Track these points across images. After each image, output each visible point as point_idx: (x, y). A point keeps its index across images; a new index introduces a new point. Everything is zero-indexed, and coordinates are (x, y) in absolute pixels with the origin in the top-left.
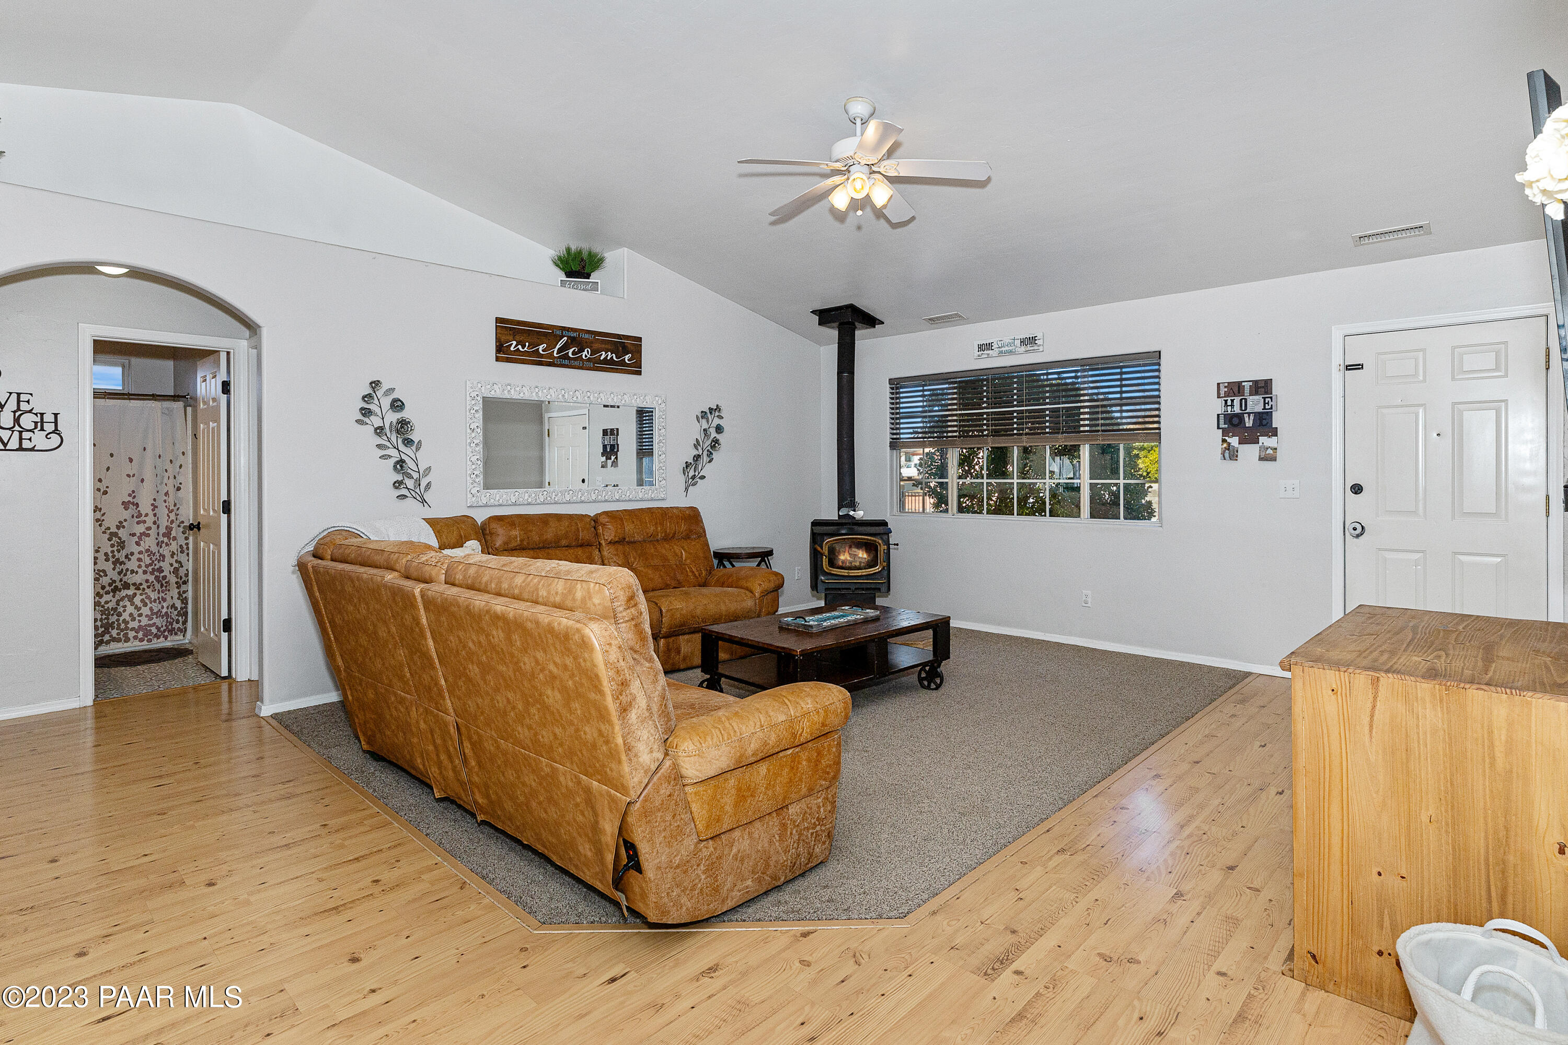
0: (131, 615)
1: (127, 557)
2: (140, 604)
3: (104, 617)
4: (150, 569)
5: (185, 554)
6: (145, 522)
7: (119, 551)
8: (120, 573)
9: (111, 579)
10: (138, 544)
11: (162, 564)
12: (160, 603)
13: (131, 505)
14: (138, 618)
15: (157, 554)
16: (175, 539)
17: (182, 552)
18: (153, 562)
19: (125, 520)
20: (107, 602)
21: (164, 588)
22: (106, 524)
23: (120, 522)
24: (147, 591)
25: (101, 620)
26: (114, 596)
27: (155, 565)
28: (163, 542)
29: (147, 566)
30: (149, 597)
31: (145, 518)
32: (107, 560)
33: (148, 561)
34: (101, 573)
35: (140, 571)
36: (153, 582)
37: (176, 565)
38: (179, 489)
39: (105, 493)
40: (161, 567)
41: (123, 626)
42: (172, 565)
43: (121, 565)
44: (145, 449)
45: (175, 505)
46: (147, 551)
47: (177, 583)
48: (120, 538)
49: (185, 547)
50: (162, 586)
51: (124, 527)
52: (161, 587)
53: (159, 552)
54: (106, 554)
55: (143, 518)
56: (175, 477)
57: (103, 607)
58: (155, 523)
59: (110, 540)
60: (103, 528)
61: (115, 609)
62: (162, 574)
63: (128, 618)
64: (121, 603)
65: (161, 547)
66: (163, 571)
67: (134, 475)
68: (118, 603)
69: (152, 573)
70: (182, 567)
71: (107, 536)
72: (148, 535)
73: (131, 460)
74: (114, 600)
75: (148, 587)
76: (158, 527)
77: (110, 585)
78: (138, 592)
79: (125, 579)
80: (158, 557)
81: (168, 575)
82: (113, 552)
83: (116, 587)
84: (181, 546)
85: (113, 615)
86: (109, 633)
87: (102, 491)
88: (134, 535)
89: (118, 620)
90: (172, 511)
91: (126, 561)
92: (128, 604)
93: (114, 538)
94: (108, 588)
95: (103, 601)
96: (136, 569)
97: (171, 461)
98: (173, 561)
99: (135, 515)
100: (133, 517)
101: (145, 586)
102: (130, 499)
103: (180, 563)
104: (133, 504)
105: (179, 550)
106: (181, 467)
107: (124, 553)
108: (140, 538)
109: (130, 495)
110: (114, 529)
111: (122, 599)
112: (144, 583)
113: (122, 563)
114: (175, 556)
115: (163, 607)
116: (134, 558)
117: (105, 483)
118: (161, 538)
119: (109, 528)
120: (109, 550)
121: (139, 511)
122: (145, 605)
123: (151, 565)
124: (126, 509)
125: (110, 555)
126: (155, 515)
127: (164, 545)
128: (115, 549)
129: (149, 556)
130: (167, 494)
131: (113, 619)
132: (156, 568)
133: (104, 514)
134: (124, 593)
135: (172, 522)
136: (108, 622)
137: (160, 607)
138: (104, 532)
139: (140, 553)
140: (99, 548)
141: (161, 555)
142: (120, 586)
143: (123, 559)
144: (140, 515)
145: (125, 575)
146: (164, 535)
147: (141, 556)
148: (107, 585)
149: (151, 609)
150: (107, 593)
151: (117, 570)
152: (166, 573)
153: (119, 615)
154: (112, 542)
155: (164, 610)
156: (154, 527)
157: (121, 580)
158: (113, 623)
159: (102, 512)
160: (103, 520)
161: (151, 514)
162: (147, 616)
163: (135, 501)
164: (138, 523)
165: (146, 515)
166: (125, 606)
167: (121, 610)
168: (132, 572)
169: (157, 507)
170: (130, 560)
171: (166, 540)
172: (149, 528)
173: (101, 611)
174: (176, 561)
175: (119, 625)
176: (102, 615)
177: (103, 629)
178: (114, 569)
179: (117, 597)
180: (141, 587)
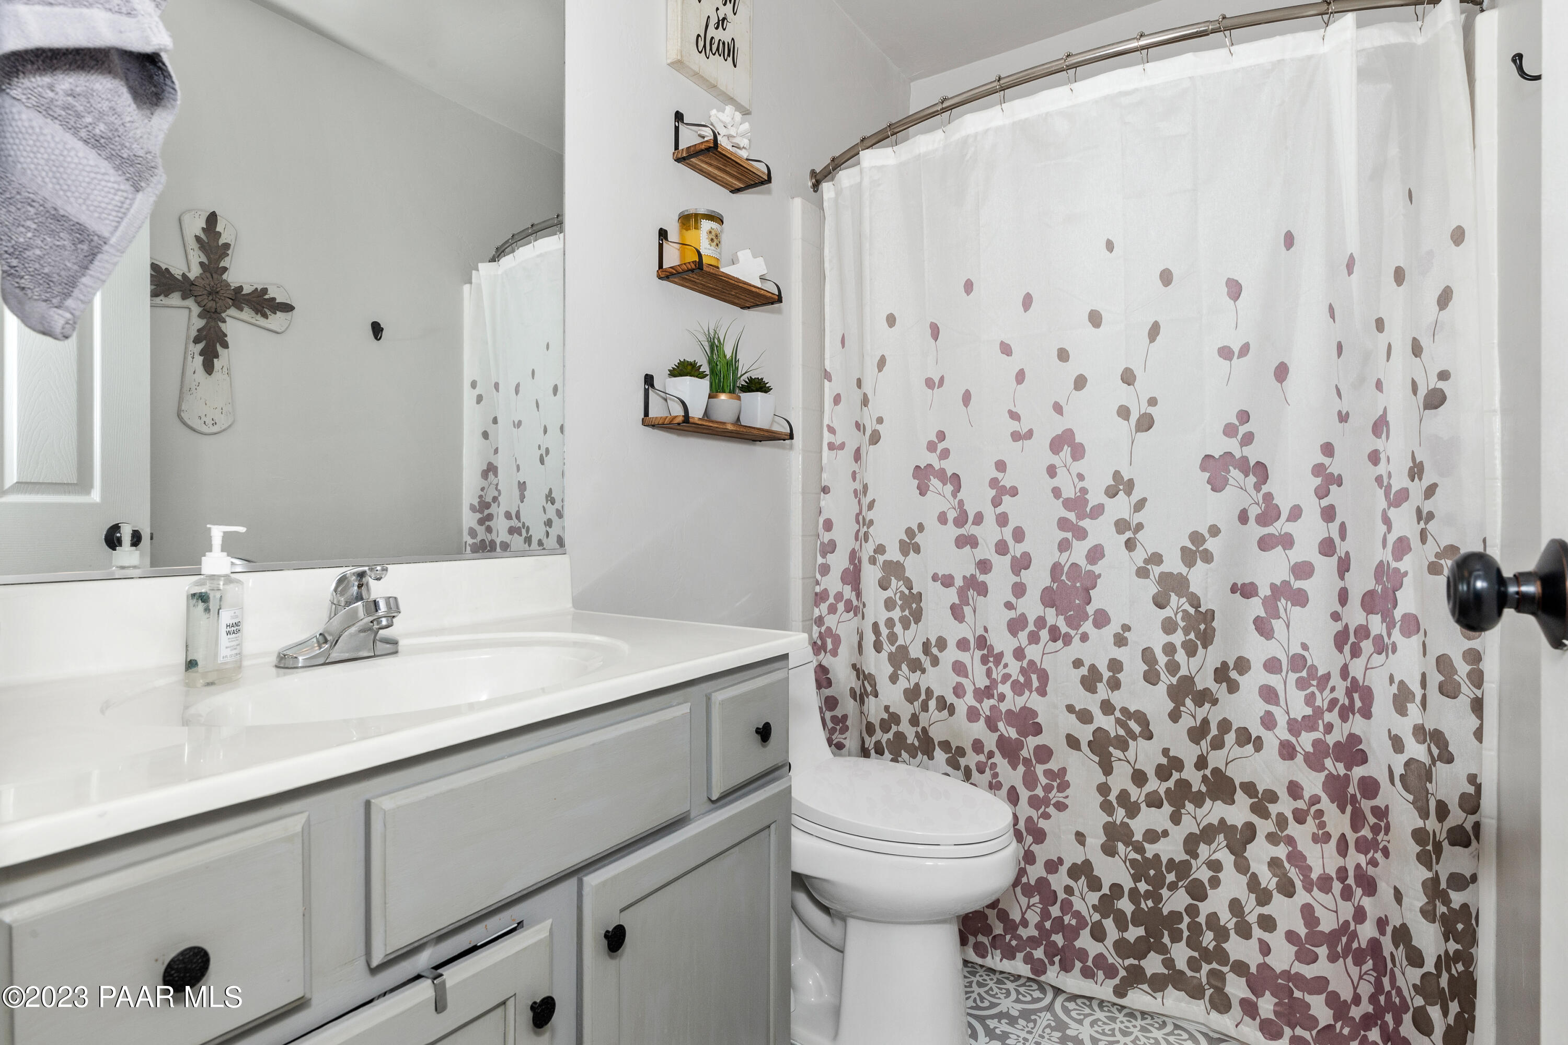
0: (1236, 906)
1: (1221, 674)
2: (1268, 879)
3: (1143, 887)
4: (1306, 741)
5: (1464, 701)
6: (1287, 542)
7: (1191, 651)
8: (1197, 734)
9: (1166, 752)
10: (1263, 628)
11: (1357, 724)
12: (1347, 894)
13: (1235, 473)
14: (1257, 932)
15: (1336, 680)
16: (1412, 625)
17: (1449, 690)
18: (1318, 713)
19: (1214, 531)
20: (1152, 836)
21: (1366, 832)
22: (1149, 541)
23: (1197, 538)
24: (1293, 829)
25: (1134, 895)
26: (1176, 819)
27: (1329, 728)
28: (1363, 632)
29: (1295, 727)
30: (1296, 857)
31: (1290, 528)
32: (1151, 677)
33: (1300, 710)
34: (1133, 725)
35: (1271, 741)
36: (1315, 800)
37: (1417, 751)
38: (1435, 400)
39: (1146, 423)
40: (1354, 739)
41: (1208, 939)
42: (1397, 744)
43: (1199, 703)
44: (1289, 240)
45: (1416, 471)
46: (1297, 662)
47: (1419, 836)
48: (1195, 602)
49: (1463, 668)
50: (1357, 821)
51: (1208, 557)
52: (1355, 827)
53: (1344, 672)
54: (1148, 655)
55: (1280, 527)
56: (1417, 349)
57: (1139, 849)
58: (1327, 547)
59: (1160, 602)
60: (1139, 556)
61: (1182, 869)
62: (1358, 772)
63: (1226, 918)
64: (1204, 851)
65: (1356, 652)
66: (1363, 758)
67: (1245, 350)
68: (1191, 844)
69: (1314, 762)
70: (1449, 759)
71: (1150, 588)
72: (1300, 599)
73: (1235, 290)
74: (1178, 834)
75: (1300, 817)
76: (1344, 566)
77: (1163, 773)
78: (1264, 827)
79: (1216, 759)
80: (1340, 694)
81: (1383, 779)
82: (1169, 649)
83: (1184, 785)
84: (1443, 663)
85: (1173, 887)
86: (1163, 950)
87: (1134, 417)
88: (1246, 591)
89: (1192, 911)
90: (1402, 497)
91: (1220, 689)
92: (1226, 858)
93: (1174, 598)
94: (1153, 784)
95: (1139, 826)
96: (1256, 729)
97: (1399, 276)
98: (1404, 727)
99: (1254, 512)
100: (1243, 517)
101: (1285, 806)
102: (1233, 446)
103: (1437, 738)
104: (1244, 466)
105: (1435, 678)
106: (1445, 298)
107: (1212, 657)
108: (1271, 604)
109: (1230, 431)
110: (1173, 564)
111: (1208, 834)
112: (1283, 793)
113: (1204, 697)
114: (1413, 709)
115: (1360, 915)
116: (1250, 682)
117: (1144, 386)
118: (1355, 616)
119: (1156, 559)
120: (1157, 641)
121: (1268, 497)
122: (1287, 889)
123: (1309, 723)
124: (1217, 485)
125: (1162, 659)
126: (1329, 514)
127: (1367, 646)
128: (1178, 638)
129: (1301, 684)
130: (1380, 426)
131: (1176, 901)
132: (1331, 740)
133: (1140, 505)
134: (1214, 811)
135: (1402, 547)
136: (1156, 910)
137: (1347, 911)
138: (1142, 573)
139: (1272, 666)
140: (1126, 628)
141: (1354, 687)
142: (1197, 785)
143: (1206, 681)
144: (1269, 514)
145: (1218, 744)
146: (1370, 602)
147: (1274, 680)
148: (1151, 773)
149: (1308, 912)
150: (1154, 801)
151: (1187, 722)
152: (1374, 769)
153: (1198, 892)
154: (1168, 612)
155: (1367, 931)
156: (1325, 567)
157: (1201, 763)
158: (1176, 916)
159: (1136, 496)
160: (1140, 527)
161: (1312, 508)
162: (1291, 936)
163: (1253, 454)
164: (1265, 544)
165: (1296, 513)
166: (1216, 866)
167: (1204, 874)
168: (1244, 737)
169: (1339, 481)
170: (1233, 687)
171: (1376, 625)
172: (1303, 570)
173: (1133, 862)
174: (1420, 732)
175: (1195, 929)
176: (1136, 878)
177: (1140, 931)
178: (1175, 716)
179: (1189, 825)
180: (1273, 809)
